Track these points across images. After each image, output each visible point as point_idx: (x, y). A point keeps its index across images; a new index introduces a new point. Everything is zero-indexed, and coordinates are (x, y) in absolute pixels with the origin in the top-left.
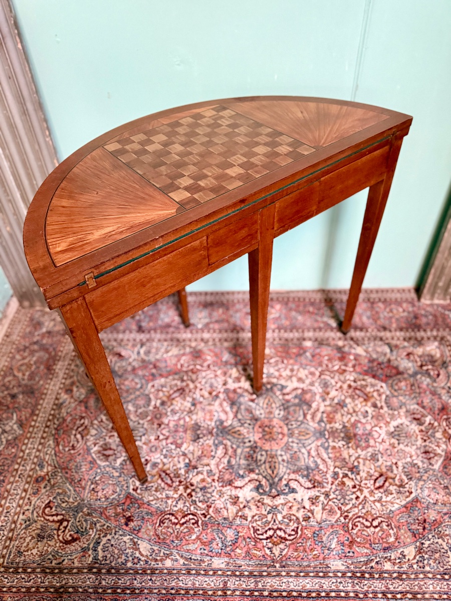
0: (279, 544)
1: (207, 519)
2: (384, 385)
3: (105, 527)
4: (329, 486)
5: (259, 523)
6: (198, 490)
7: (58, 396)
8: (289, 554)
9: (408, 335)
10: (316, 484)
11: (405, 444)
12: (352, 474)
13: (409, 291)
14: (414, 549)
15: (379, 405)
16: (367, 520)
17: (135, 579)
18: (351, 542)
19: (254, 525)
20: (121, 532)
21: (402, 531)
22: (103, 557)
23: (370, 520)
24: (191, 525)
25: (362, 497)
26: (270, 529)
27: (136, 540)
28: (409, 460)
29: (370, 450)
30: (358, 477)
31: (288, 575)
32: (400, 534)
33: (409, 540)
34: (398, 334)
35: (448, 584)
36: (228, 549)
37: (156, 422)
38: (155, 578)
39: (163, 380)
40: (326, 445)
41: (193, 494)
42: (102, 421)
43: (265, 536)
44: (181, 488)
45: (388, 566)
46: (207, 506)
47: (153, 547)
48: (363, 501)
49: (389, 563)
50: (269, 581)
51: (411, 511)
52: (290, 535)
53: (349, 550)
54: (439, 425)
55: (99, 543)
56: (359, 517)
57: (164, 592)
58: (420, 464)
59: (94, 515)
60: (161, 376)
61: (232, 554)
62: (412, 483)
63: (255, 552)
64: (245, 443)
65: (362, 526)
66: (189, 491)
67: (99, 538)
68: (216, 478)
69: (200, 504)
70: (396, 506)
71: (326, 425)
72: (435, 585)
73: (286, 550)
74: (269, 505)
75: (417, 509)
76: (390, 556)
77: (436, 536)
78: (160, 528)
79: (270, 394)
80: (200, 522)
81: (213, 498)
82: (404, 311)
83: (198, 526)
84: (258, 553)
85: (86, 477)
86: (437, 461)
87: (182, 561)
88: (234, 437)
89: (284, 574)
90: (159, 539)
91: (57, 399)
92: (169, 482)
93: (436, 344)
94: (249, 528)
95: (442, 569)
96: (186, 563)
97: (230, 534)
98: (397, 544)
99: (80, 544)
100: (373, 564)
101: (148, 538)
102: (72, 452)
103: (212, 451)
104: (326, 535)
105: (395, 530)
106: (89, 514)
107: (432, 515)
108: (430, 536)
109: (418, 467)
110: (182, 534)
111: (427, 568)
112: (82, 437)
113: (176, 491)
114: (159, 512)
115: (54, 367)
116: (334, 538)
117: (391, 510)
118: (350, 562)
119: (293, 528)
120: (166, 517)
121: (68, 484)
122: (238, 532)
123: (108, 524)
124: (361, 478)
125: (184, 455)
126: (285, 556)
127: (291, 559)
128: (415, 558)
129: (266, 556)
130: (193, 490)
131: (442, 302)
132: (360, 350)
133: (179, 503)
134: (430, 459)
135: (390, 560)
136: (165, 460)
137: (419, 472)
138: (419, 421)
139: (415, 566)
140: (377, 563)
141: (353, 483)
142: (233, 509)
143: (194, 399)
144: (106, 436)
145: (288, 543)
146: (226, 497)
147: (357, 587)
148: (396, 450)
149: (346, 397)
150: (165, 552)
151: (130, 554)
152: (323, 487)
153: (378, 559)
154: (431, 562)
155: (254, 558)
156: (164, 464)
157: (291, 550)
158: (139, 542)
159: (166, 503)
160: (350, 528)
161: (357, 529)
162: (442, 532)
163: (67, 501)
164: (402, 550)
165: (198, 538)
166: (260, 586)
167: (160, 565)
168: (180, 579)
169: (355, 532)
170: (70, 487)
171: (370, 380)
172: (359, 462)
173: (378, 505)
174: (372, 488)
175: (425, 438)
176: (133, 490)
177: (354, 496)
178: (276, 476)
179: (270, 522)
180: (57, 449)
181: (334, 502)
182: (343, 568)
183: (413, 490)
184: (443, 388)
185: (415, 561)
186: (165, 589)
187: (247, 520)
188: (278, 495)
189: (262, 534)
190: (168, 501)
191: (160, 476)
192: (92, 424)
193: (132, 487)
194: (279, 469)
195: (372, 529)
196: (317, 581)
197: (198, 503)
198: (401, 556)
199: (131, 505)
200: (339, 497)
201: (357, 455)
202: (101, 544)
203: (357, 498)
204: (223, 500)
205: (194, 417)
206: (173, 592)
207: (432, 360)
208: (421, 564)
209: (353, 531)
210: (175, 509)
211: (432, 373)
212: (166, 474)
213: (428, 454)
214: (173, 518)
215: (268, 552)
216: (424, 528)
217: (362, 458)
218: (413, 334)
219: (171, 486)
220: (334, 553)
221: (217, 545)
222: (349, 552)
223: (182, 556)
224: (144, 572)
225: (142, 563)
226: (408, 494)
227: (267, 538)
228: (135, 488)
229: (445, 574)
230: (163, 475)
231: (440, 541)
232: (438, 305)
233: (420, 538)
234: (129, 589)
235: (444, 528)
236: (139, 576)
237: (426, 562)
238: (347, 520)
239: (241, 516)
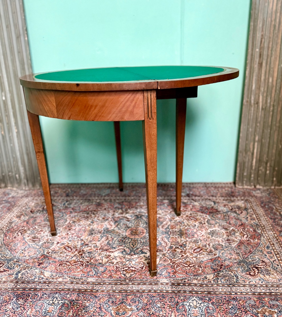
0: (130, 273)
1: (89, 263)
2: (208, 216)
3: (25, 266)
4: (166, 251)
5: (121, 265)
6: (87, 253)
7: (12, 219)
8: (136, 276)
9: (226, 198)
10: (158, 251)
11: (216, 237)
12: (181, 247)
13: (230, 183)
14: (213, 276)
15: (203, 223)
16: (186, 264)
17: (38, 285)
18: (175, 272)
19: (117, 266)
20: (34, 268)
21: (207, 269)
22: (21, 277)
23: (189, 264)
24: (78, 266)
25: (185, 256)
26: (126, 267)
27: (43, 271)
28: (217, 243)
29: (194, 238)
30: (185, 249)
31: (133, 284)
32: (205, 270)
33: (210, 272)
34: (220, 198)
35: (231, 289)
36: (98, 274)
37: (68, 228)
38: (50, 285)
39: (76, 214)
40: (168, 236)
41: (83, 254)
42: (35, 228)
43: (123, 270)
44: (76, 252)
45: (195, 282)
46: (90, 259)
47: (53, 274)
48: (185, 257)
49: (196, 280)
50: (121, 286)
51: (214, 261)
52: (138, 269)
53: (173, 275)
54: (238, 230)
55: (20, 272)
56: (182, 263)
57: (55, 290)
58: (224, 245)
59: (20, 262)
60: (76, 212)
61: (101, 276)
62: (217, 252)
63: (115, 276)
64: (120, 236)
65: (183, 266)
66: (80, 253)
67: (21, 270)
68: (99, 248)
69: (86, 258)
70: (205, 259)
71: (170, 230)
72: (223, 289)
73: (134, 275)
74: (128, 258)
75: (218, 261)
76: (198, 278)
77: (228, 271)
78: (59, 267)
79: (140, 219)
80: (84, 265)
81: (95, 256)
82: (225, 190)
83: (83, 266)
84: (117, 276)
85: (19, 248)
86: (234, 244)
87: (69, 279)
88: (113, 234)
89: (130, 284)
90: (57, 271)
91: (10, 220)
92: (70, 250)
93: (243, 202)
94: (114, 266)
95: (229, 283)
96: (71, 279)
97: (101, 269)
98: (203, 273)
99: (8, 272)
100: (186, 280)
101: (50, 270)
102: (14, 239)
103: (99, 239)
104: (160, 270)
105: (203, 268)
106: (17, 261)
107: (227, 263)
108: (224, 271)
109: (222, 246)
110: (72, 269)
111: (220, 282)
112: (22, 234)
113: (73, 253)
114: (60, 261)
115: (13, 209)
116: (164, 271)
117: (202, 261)
118: (172, 279)
119: (140, 267)
120: (64, 263)
121: (7, 251)
122: (107, 268)
123: (28, 265)
124: (186, 249)
125: (82, 240)
126: (133, 277)
127: (136, 278)
128: (213, 278)
129: (121, 277)
130: (84, 253)
131: (249, 187)
132: (196, 204)
133: (74, 258)
134: (230, 242)
135: (196, 279)
136: (69, 242)
137: (222, 247)
138: (226, 229)
139: (212, 282)
140: (189, 280)
141: (181, 251)
142: (105, 260)
143: (93, 220)
144: (36, 233)
145: (136, 272)
146: (103, 255)
147: (174, 289)
148: (210, 239)
149: (184, 220)
150: (60, 276)
151: (37, 276)
152: (162, 252)
153: (189, 279)
154: (222, 280)
155: (113, 278)
156: (68, 244)
157: (137, 274)
158: (45, 272)
159: (66, 257)
160: (175, 267)
161: (180, 267)
162: (232, 269)
163: (5, 257)
164: (205, 275)
165: (81, 270)
166: (114, 288)
167: (55, 280)
168: (66, 285)
169: (178, 268)
170: (8, 252)
171: (199, 214)
172: (186, 243)
173: (195, 259)
174: (192, 252)
175: (228, 235)
176: (47, 253)
177: (181, 255)
178: (135, 248)
179: (127, 265)
180: (5, 238)
181: (168, 257)
182: (167, 282)
183: (217, 254)
184: (244, 217)
185: (213, 280)
186: (55, 289)
187: (113, 264)
188: (135, 254)
189: (121, 269)
190: (67, 257)
191: (65, 248)
192: (29, 229)
193: (46, 252)
194: (138, 245)
195: (189, 268)
196: (150, 286)
197: (85, 257)
198: (204, 278)
199: (44, 259)
200: (171, 256)
201: (185, 240)
202: (21, 273)
203: (182, 256)
204: (100, 256)
205: (91, 227)
206: (60, 290)
207: (239, 208)
208: (216, 281)
209: (177, 268)
210: (71, 260)
211: (238, 212)
212: (69, 247)
213: (229, 241)
214: (68, 263)
215: (123, 276)
216: (221, 268)
217: (189, 242)
218: (229, 198)
219: (70, 252)
220: (163, 276)
221: (93, 273)
222: (173, 276)
223: (69, 277)
224: (45, 282)
225: (44, 279)
226: (213, 255)
227: (124, 271)
228: (48, 252)
229: (230, 285)
230: (67, 248)
231: (230, 273)
232: (246, 189)
233: (217, 271)
234: (33, 289)
235: (233, 268)
236: (41, 284)
237: (219, 280)
238: (174, 264)
239: (110, 262)
